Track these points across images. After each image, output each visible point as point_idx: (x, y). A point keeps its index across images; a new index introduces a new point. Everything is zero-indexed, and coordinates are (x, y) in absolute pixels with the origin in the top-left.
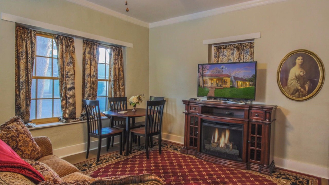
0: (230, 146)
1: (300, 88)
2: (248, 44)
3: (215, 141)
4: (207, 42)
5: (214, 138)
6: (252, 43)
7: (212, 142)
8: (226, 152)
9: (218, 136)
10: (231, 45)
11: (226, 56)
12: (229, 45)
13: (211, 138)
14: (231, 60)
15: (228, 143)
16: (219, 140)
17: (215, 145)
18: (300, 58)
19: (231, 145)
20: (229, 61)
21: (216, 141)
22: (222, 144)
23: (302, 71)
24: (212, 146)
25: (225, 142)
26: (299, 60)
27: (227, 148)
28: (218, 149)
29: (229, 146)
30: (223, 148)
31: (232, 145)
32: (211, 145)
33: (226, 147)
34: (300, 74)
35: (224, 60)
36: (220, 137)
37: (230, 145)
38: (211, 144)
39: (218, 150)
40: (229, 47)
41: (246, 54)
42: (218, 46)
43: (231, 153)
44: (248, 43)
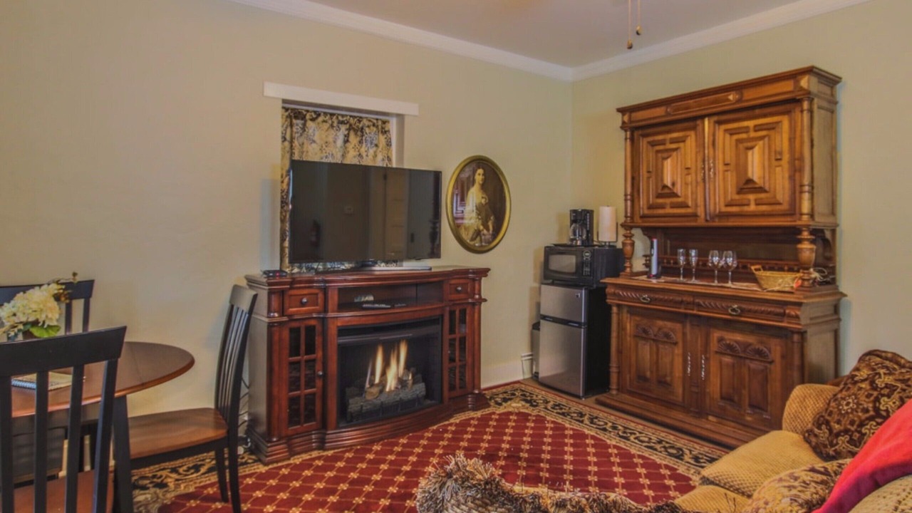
0: (408, 380)
1: (481, 228)
2: (375, 121)
3: (374, 380)
4: (277, 91)
5: (373, 373)
6: (384, 122)
7: (367, 385)
8: (401, 398)
9: (383, 364)
10: (332, 115)
11: (314, 142)
12: (325, 114)
13: (366, 376)
14: (332, 155)
15: (404, 373)
16: (384, 374)
17: (375, 390)
18: (480, 171)
19: (410, 378)
20: (326, 157)
21: (377, 380)
22: (391, 383)
23: (484, 196)
24: (369, 397)
25: (398, 374)
26: (479, 174)
27: (402, 387)
28: (383, 398)
29: (406, 381)
30: (393, 391)
31: (413, 377)
32: (365, 397)
33: (400, 387)
34: (481, 203)
35: (310, 153)
36: (386, 364)
37: (409, 376)
38: (366, 392)
39: (382, 402)
40: (327, 118)
41: (369, 145)
42: (293, 110)
43: (409, 397)
44: (377, 120)
